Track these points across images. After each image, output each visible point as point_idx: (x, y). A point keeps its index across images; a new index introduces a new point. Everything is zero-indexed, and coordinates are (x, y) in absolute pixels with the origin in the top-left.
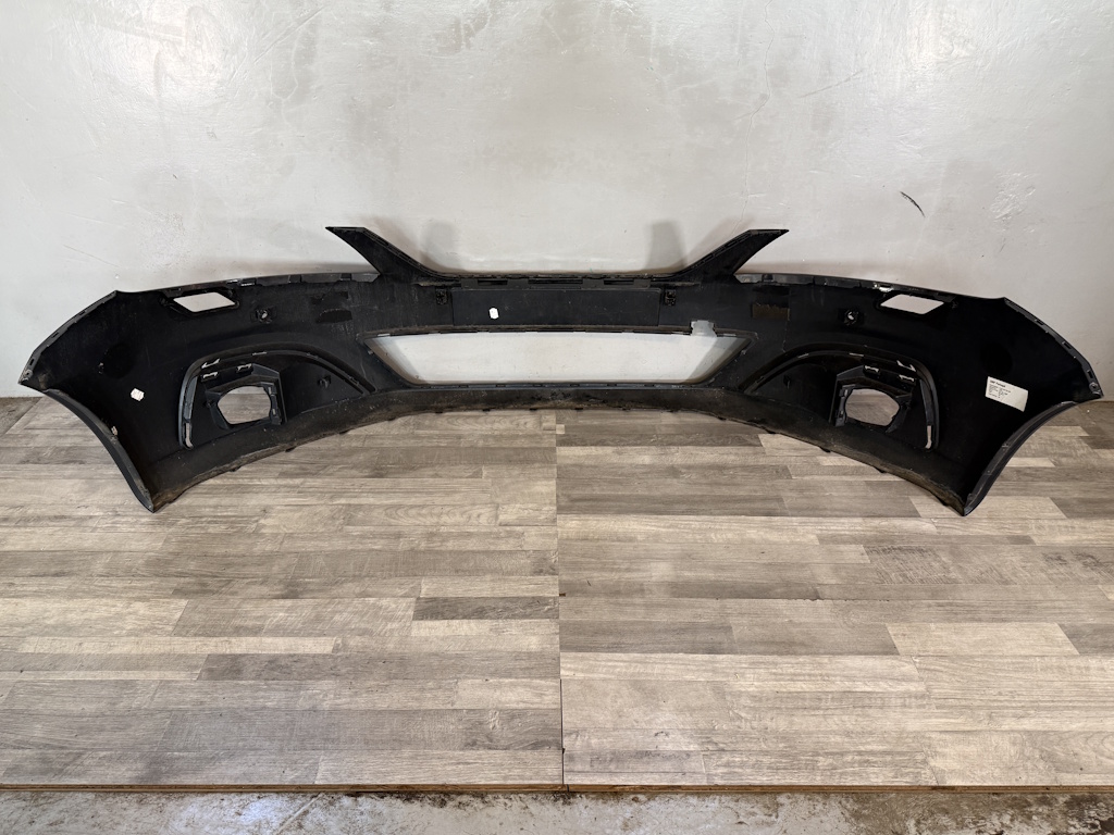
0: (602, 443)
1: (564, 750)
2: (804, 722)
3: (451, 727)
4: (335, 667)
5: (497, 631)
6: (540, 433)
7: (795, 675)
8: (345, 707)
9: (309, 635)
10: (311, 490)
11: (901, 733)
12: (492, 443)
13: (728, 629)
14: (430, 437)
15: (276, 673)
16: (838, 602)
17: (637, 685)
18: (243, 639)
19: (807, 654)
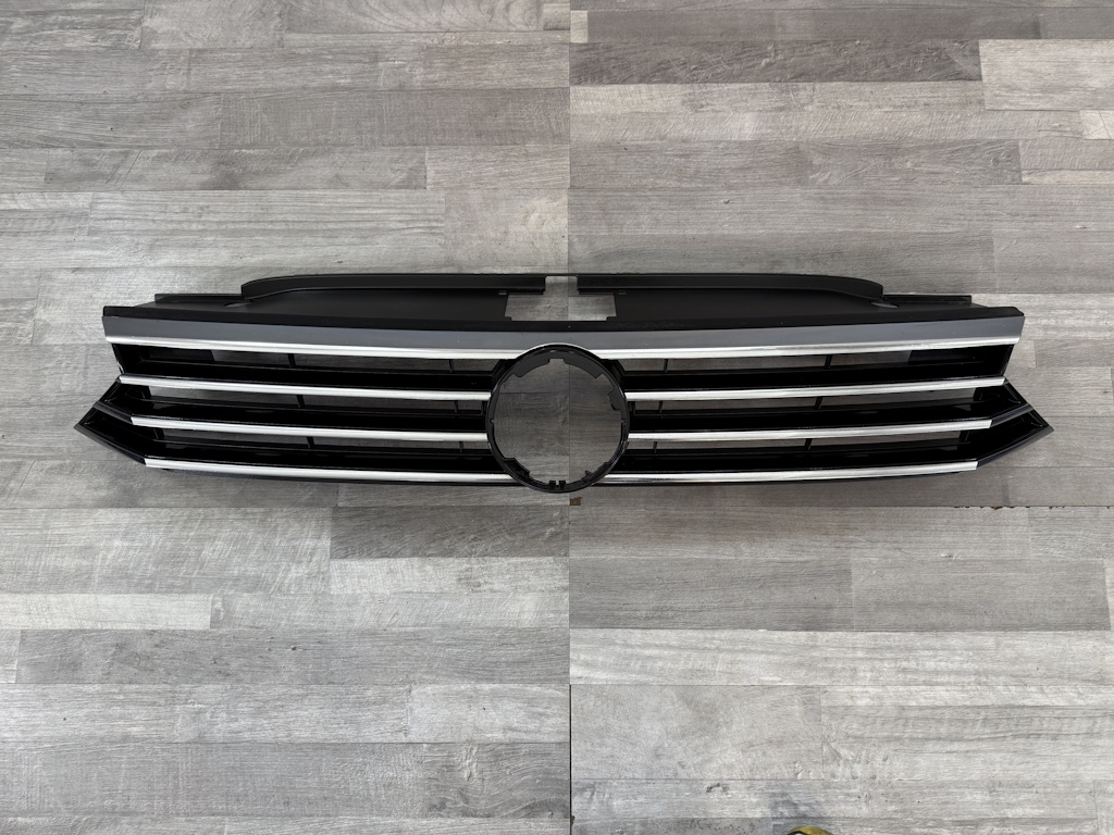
0: (660, 73)
1: (572, 818)
2: (933, 764)
3: (408, 775)
4: (220, 658)
5: (468, 582)
6: (537, 39)
7: (937, 672)
8: (247, 735)
9: (170, 589)
10: (112, 225)
11: (1072, 784)
12: (439, 75)
13: (843, 574)
14: (317, 57)
15: (131, 669)
16: (1036, 510)
17: (689, 696)
18: (67, 597)
19: (962, 628)
